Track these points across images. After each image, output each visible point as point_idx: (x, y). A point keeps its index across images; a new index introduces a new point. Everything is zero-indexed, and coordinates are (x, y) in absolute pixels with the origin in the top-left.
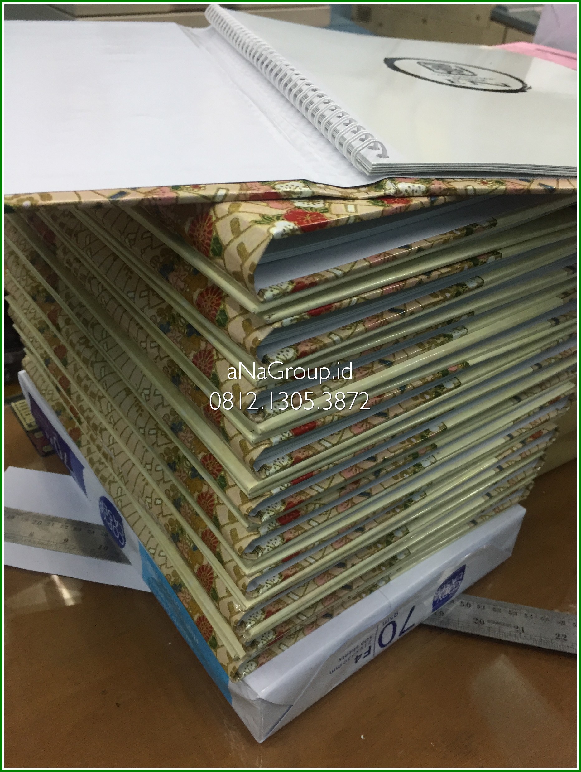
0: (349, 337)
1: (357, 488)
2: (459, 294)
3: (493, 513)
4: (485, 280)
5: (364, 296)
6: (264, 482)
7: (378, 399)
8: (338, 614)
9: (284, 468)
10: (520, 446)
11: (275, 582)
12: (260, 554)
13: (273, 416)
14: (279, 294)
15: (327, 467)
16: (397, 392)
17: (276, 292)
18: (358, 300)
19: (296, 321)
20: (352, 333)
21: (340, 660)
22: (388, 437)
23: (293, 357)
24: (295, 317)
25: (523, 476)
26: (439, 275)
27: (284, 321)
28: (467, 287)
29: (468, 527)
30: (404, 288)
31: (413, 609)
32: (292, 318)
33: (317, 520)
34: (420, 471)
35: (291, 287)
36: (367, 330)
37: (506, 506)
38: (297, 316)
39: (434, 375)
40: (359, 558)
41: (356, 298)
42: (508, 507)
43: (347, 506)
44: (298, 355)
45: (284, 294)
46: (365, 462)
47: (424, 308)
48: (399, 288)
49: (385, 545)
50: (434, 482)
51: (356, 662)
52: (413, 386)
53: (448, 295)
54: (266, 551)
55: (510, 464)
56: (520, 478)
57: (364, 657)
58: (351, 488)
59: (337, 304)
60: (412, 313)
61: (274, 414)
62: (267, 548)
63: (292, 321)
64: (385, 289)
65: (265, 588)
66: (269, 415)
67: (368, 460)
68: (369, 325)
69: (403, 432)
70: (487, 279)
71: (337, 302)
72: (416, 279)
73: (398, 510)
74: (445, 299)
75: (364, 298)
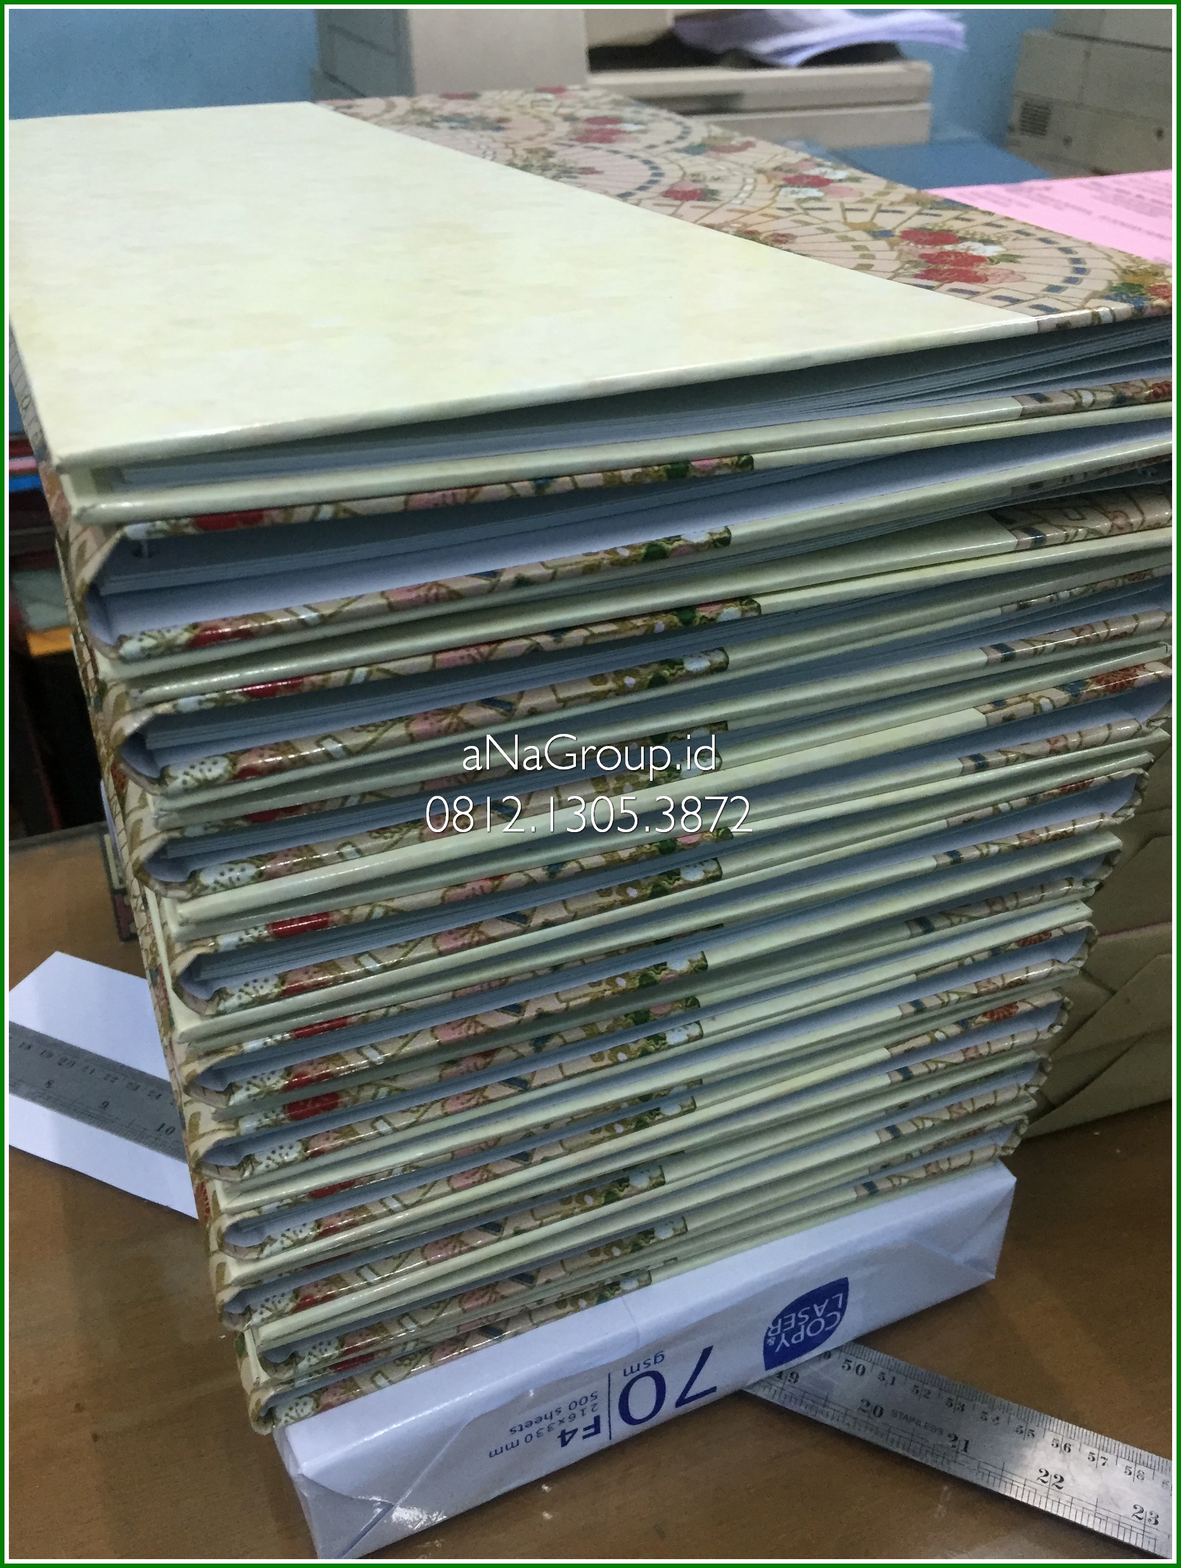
0: (365, 749)
1: (485, 1066)
2: (658, 681)
3: (922, 1174)
4: (732, 658)
5: (386, 666)
6: (216, 1024)
7: (488, 884)
8: (516, 1334)
9: (262, 1001)
10: (954, 1030)
11: (301, 1236)
12: (247, 1174)
13: (215, 891)
14: (156, 647)
15: (383, 1011)
16: (538, 873)
17: (149, 642)
18: (370, 673)
19: (211, 705)
20: (373, 741)
21: (513, 1431)
22: (542, 967)
23: (221, 776)
24: (208, 696)
25: (991, 1101)
26: (586, 638)
27: (182, 701)
28: (683, 668)
29: (852, 1195)
30: (493, 658)
31: (706, 1353)
32: (202, 698)
33: (392, 1121)
34: (657, 1050)
35: (186, 637)
36: (413, 739)
37: (956, 1163)
38: (215, 695)
39: (640, 846)
40: (536, 1220)
41: (364, 670)
42: (962, 1167)
43: (469, 1100)
44: (236, 773)
45: (170, 649)
46: (497, 1014)
47: (565, 704)
48: (477, 657)
49: (603, 1200)
50: (705, 1081)
51: (564, 1443)
52: (582, 867)
53: (630, 681)
54: (261, 1168)
55: (933, 1067)
56: (979, 1104)
57: (585, 1437)
58: (471, 1064)
59: (317, 679)
60: (533, 712)
61: (218, 886)
62: (265, 1162)
63: (200, 702)
64: (439, 657)
65: (277, 1246)
66: (206, 887)
67: (504, 1010)
68: (417, 727)
69: (582, 959)
70: (736, 656)
71: (318, 674)
72: (525, 642)
73: (620, 1129)
74: (623, 691)
75: (387, 671)
